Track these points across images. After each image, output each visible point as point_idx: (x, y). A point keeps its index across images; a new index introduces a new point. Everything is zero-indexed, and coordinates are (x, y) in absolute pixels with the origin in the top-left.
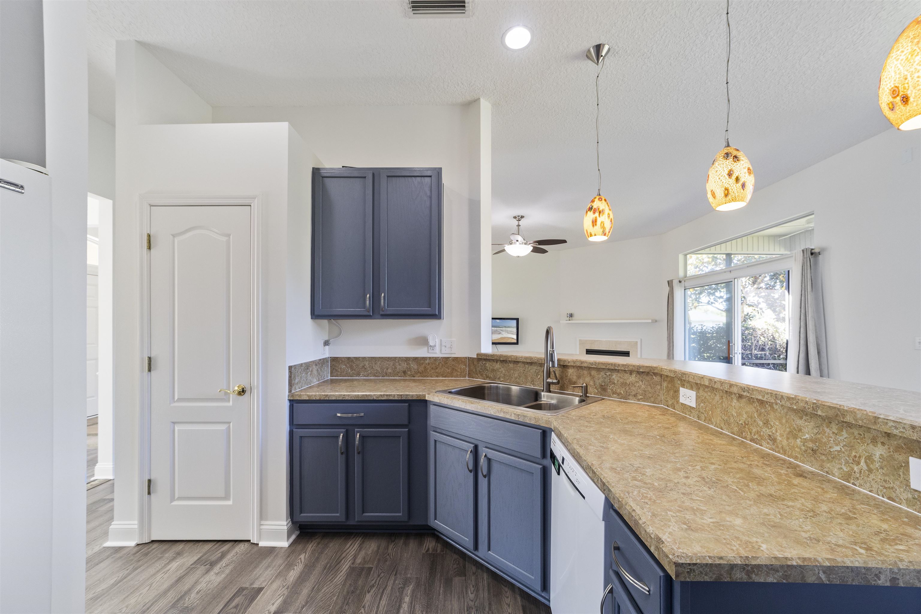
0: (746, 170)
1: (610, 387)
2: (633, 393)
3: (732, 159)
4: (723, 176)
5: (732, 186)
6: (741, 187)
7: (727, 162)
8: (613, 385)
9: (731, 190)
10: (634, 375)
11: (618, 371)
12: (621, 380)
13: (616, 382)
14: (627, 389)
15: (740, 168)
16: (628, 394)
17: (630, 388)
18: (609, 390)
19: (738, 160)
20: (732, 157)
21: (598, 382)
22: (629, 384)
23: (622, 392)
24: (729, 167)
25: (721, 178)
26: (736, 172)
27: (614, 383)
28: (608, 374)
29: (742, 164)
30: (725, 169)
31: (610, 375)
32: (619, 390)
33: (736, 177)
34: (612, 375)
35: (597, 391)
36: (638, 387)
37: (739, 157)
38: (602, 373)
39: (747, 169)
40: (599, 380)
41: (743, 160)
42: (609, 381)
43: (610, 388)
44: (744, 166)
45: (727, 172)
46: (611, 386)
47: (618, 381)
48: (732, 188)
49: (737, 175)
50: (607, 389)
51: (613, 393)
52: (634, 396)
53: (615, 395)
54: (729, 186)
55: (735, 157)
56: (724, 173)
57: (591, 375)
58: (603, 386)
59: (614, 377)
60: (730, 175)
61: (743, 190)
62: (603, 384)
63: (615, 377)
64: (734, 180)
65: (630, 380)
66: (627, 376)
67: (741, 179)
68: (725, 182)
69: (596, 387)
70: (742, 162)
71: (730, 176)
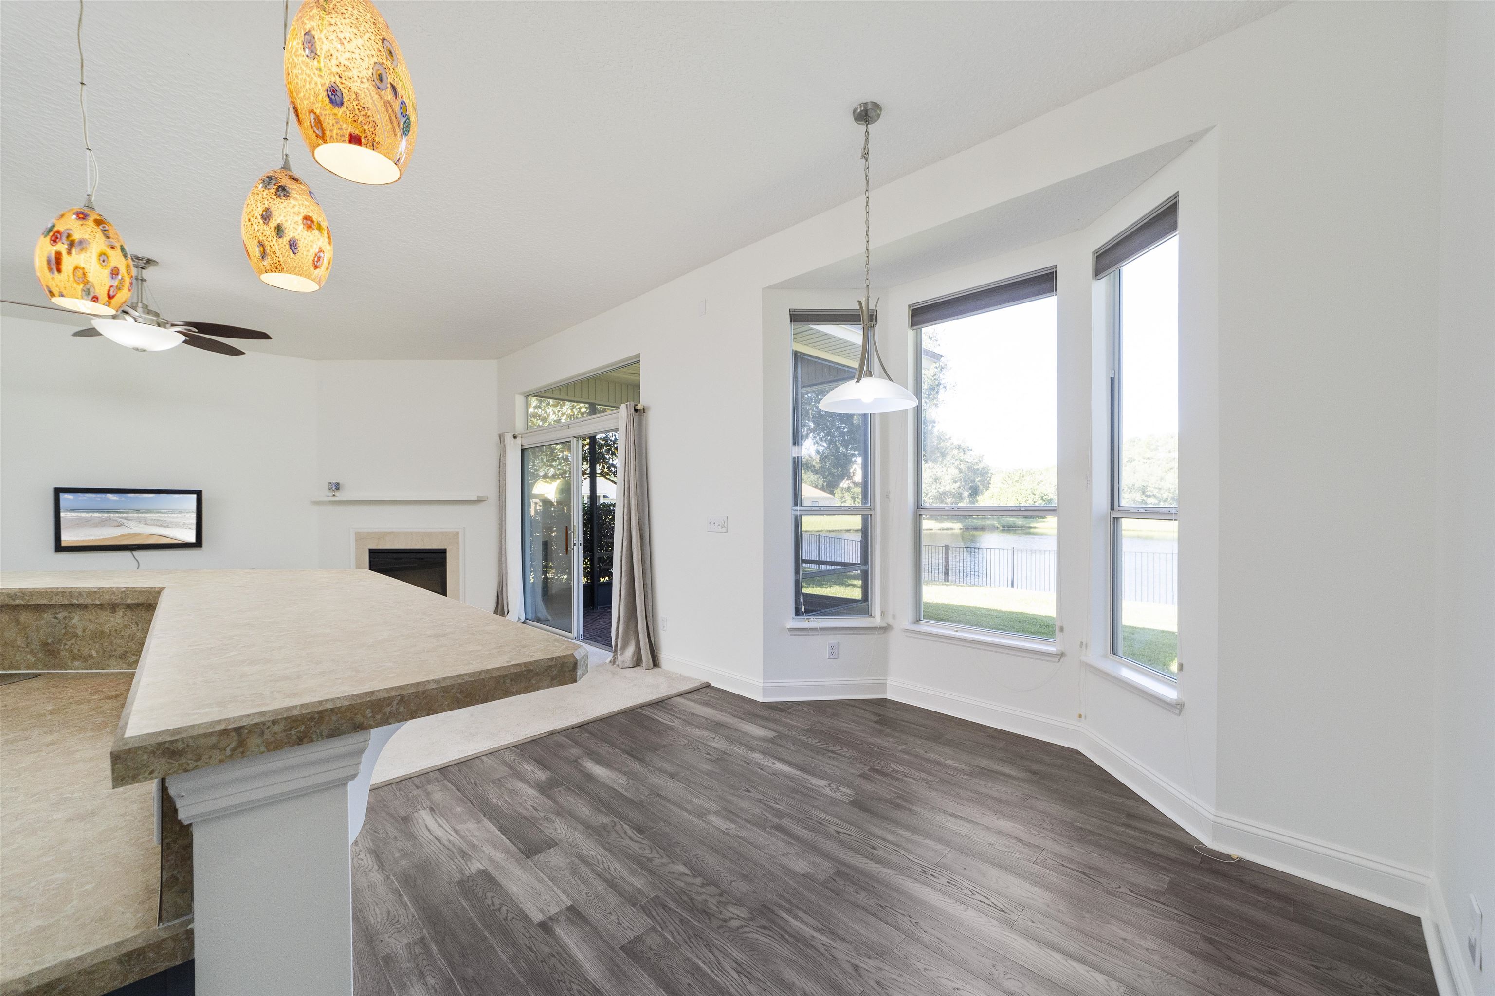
0: (299, 219)
1: (65, 645)
2: (120, 651)
3: (273, 191)
4: (255, 217)
5: (269, 239)
6: (288, 246)
7: (265, 193)
8: (73, 641)
9: (269, 247)
10: (121, 613)
11: (83, 607)
12: (92, 627)
13: (80, 632)
14: (105, 644)
15: (285, 210)
16: (107, 655)
17: (111, 643)
18: (63, 653)
19: (285, 196)
20: (276, 187)
21: (35, 638)
22: (110, 634)
23: (95, 654)
24: (266, 202)
25: (252, 219)
26: (277, 215)
27: (76, 636)
28: (60, 616)
29: (291, 205)
30: (259, 205)
31: (65, 618)
32: (86, 650)
33: (276, 225)
34: (71, 618)
35: (33, 659)
36: (130, 636)
37: (290, 191)
38: (48, 616)
39: (301, 217)
40: (39, 632)
41: (295, 199)
42: (63, 631)
43: (67, 647)
44: (296, 209)
45: (260, 210)
46: (69, 643)
47: (84, 630)
48: (271, 244)
49: (279, 221)
50: (59, 651)
51: (74, 659)
52: (121, 658)
53: (77, 663)
54: (264, 238)
55: (283, 188)
56: (257, 212)
57: (18, 624)
58: (48, 644)
59: (75, 621)
60: (266, 216)
61: (294, 253)
62: (49, 641)
63: (77, 620)
64: (273, 229)
65: (112, 624)
66: (104, 615)
67: (286, 232)
68: (257, 229)
69: (31, 651)
70: (292, 201)
71: (266, 220)
